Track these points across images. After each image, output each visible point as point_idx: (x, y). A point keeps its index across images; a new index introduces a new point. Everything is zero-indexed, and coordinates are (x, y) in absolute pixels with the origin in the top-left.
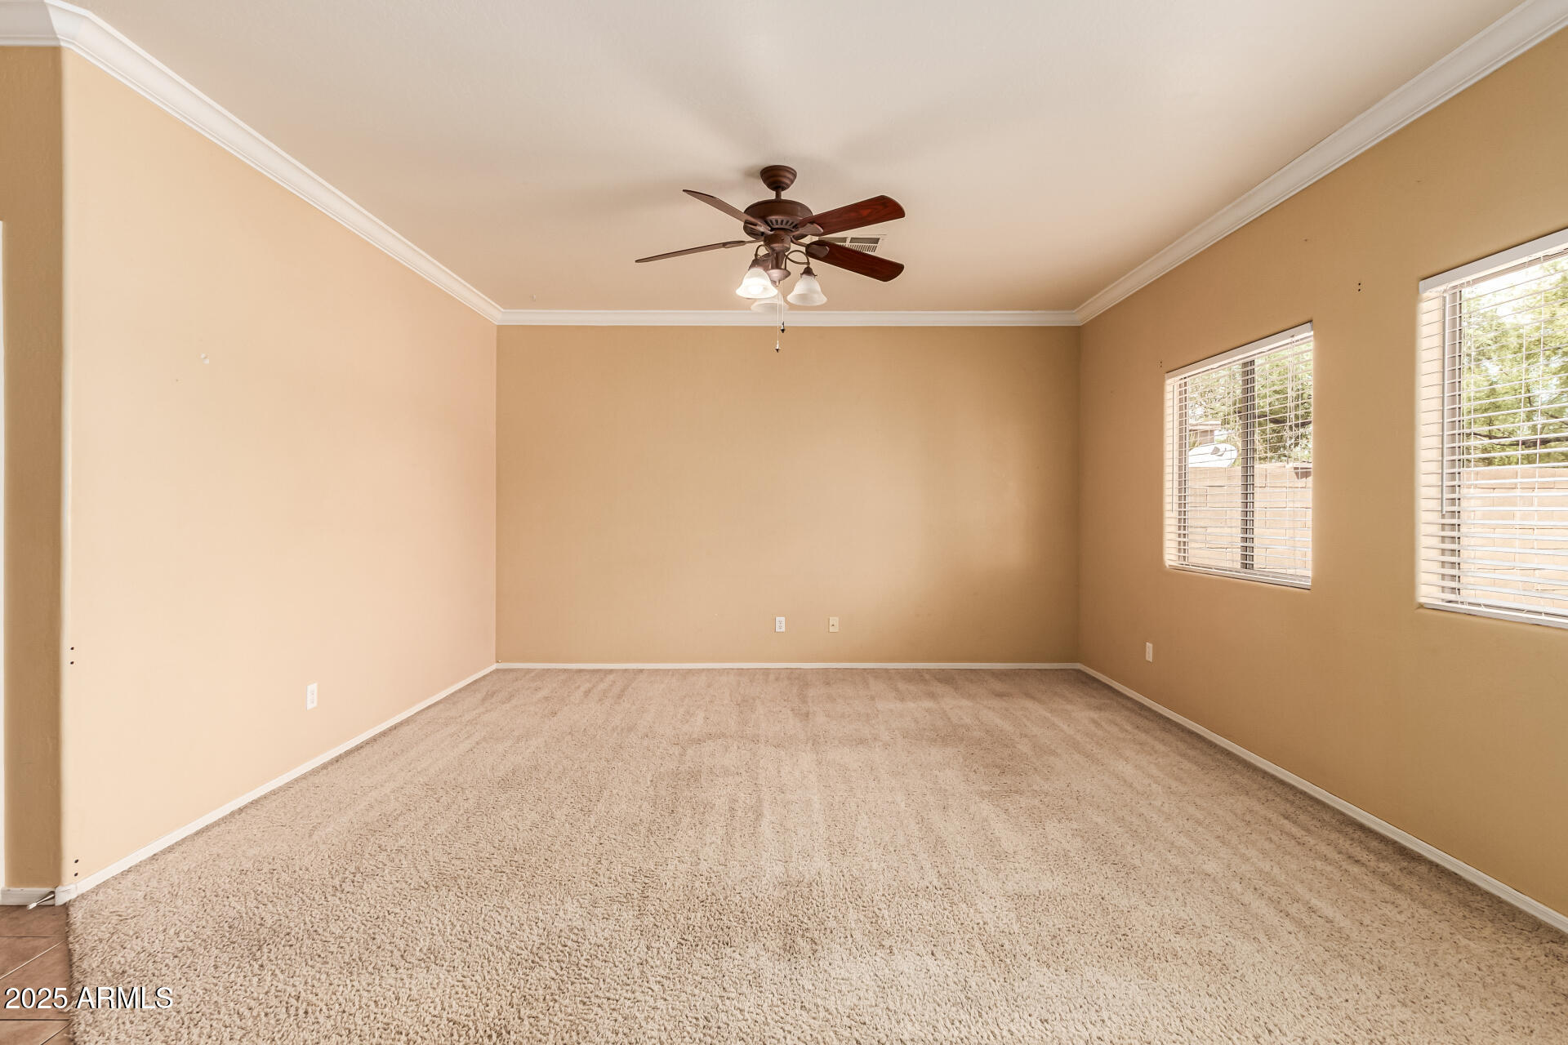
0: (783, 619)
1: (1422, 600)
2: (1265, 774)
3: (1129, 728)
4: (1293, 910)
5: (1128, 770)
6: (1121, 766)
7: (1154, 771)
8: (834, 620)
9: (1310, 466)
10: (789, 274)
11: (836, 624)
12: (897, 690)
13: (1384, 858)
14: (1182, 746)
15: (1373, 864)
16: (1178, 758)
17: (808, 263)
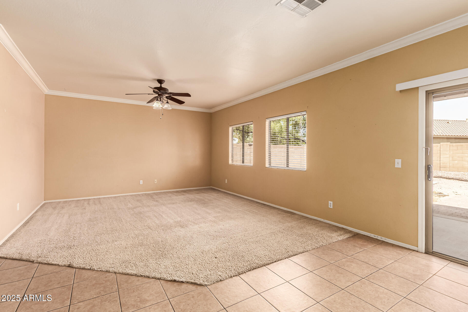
0: (142, 181)
1: (266, 166)
2: (246, 199)
3: (224, 195)
4: (251, 212)
5: (226, 201)
6: (224, 201)
7: (229, 200)
8: (156, 180)
9: (252, 144)
10: (163, 102)
11: (156, 181)
12: (174, 195)
13: (261, 205)
14: (233, 197)
15: (260, 206)
16: (233, 198)
17: (167, 101)
